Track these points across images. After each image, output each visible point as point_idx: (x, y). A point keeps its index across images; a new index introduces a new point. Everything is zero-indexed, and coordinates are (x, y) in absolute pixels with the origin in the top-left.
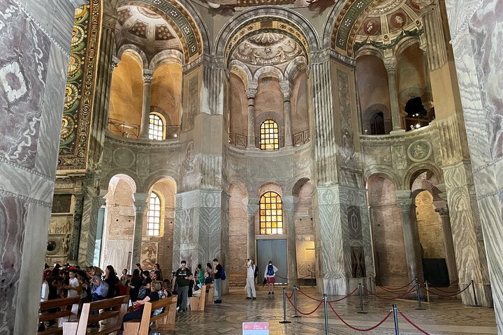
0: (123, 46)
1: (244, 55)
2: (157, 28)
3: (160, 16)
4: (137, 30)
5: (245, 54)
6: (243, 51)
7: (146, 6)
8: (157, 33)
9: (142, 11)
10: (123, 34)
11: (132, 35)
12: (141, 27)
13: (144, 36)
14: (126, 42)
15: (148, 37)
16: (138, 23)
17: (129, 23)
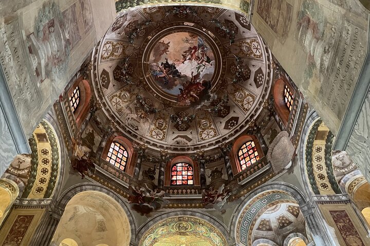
0: (285, 241)
1: (349, 165)
2: (289, 210)
3: (279, 204)
4: (283, 224)
5: (348, 163)
6: (343, 163)
7: (267, 208)
8: (292, 213)
9: (270, 212)
10: (279, 234)
11: (284, 229)
12: (283, 219)
13: (290, 223)
14: (284, 237)
15: (293, 221)
16: (279, 219)
17: (274, 224)
